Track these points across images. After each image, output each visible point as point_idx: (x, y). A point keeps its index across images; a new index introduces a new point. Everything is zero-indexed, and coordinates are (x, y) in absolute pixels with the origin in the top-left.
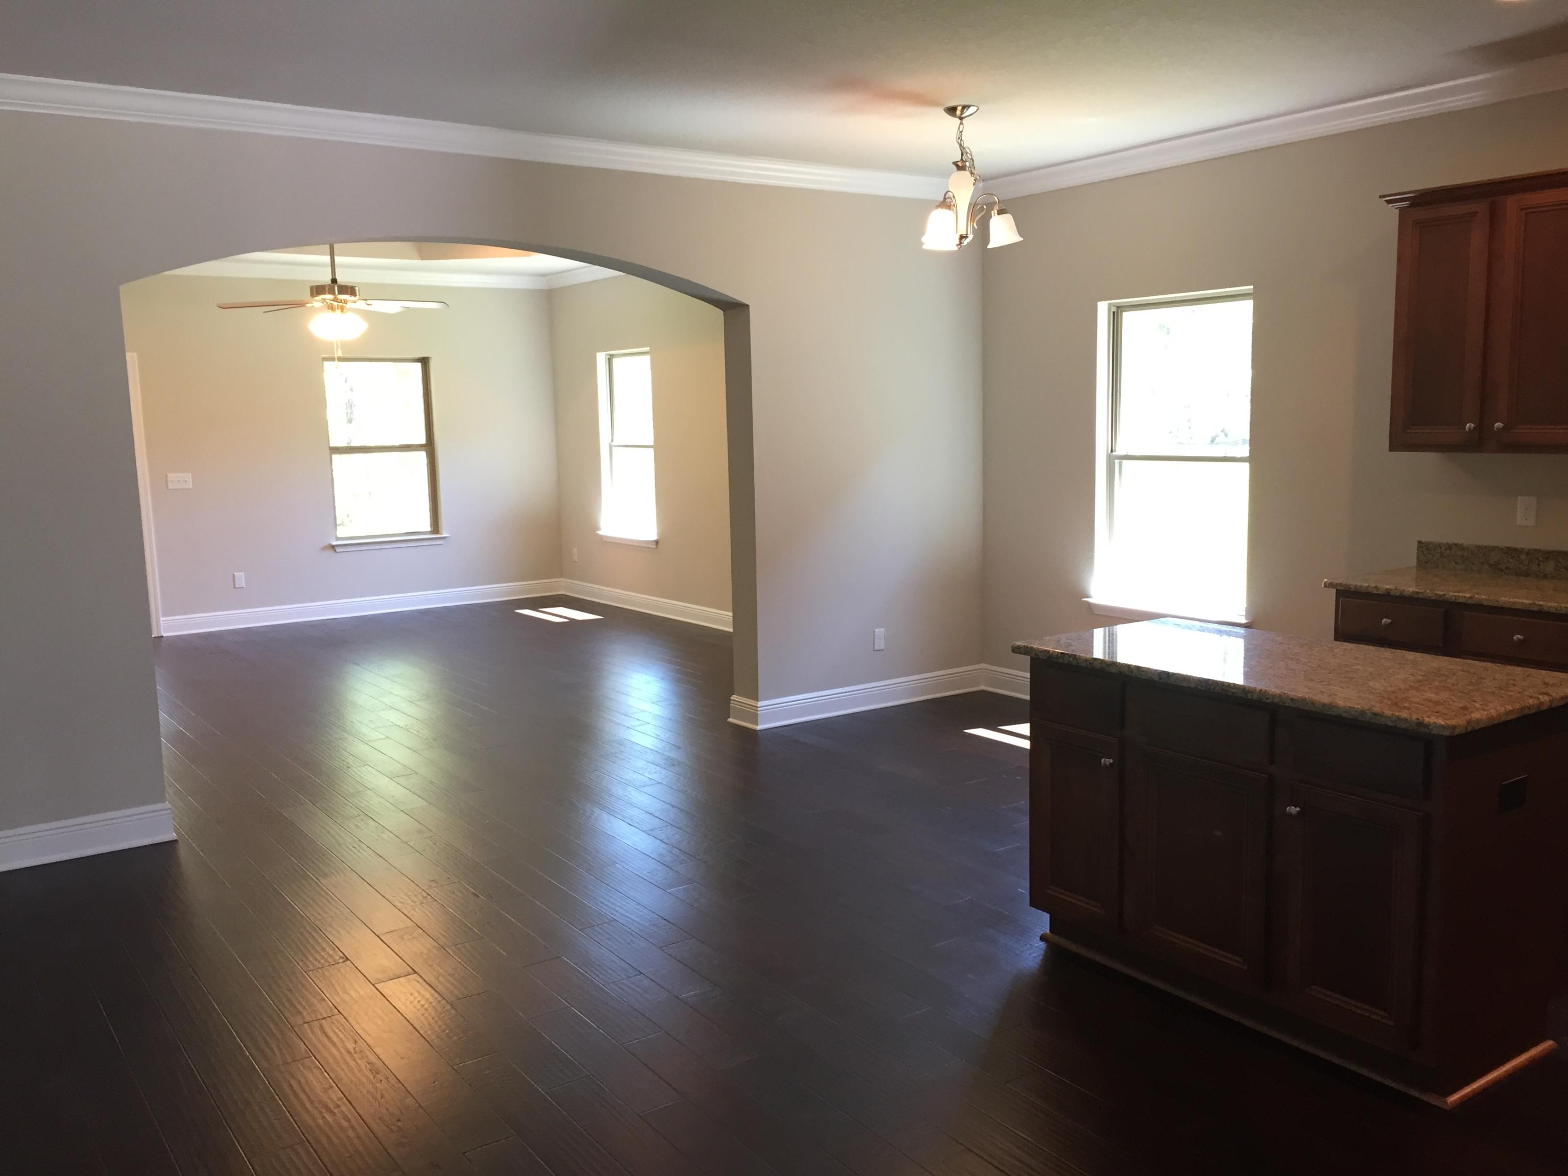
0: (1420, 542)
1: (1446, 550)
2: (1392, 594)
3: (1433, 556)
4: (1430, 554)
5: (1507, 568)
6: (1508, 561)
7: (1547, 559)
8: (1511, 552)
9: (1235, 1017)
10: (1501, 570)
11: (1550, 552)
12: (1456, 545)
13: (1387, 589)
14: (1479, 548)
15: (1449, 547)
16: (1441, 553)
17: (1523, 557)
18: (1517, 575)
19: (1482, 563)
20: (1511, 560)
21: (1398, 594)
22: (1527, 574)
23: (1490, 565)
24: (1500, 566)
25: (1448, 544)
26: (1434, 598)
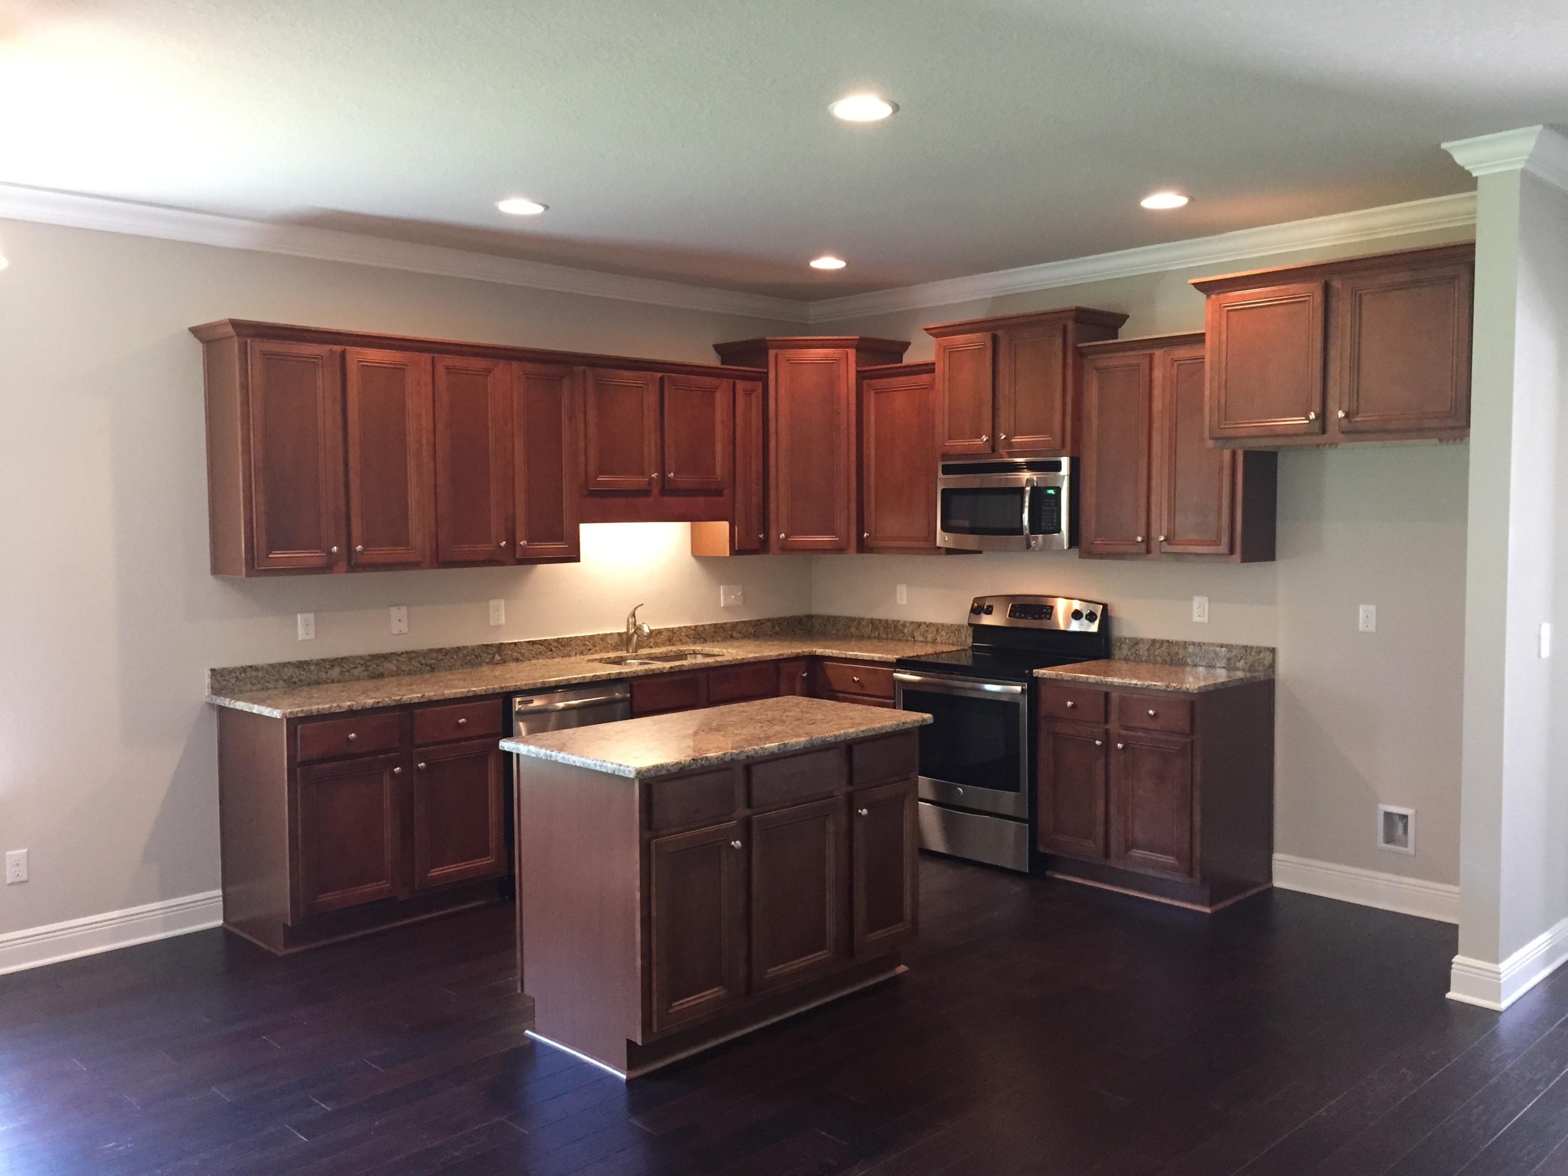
0: (213, 670)
1: (241, 673)
2: (354, 708)
3: (229, 682)
4: (225, 680)
5: (301, 681)
6: (300, 674)
7: (333, 666)
8: (302, 665)
9: (792, 1013)
10: (295, 683)
11: (335, 660)
12: (251, 667)
13: (349, 706)
14: (273, 666)
15: (244, 670)
16: (237, 678)
17: (313, 668)
18: (309, 684)
19: (276, 681)
20: (302, 673)
21: (360, 708)
22: (318, 683)
23: (284, 681)
24: (294, 680)
25: (242, 667)
26: (393, 704)
